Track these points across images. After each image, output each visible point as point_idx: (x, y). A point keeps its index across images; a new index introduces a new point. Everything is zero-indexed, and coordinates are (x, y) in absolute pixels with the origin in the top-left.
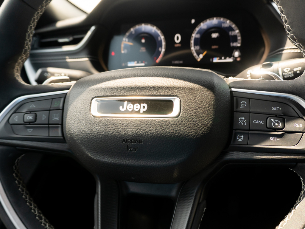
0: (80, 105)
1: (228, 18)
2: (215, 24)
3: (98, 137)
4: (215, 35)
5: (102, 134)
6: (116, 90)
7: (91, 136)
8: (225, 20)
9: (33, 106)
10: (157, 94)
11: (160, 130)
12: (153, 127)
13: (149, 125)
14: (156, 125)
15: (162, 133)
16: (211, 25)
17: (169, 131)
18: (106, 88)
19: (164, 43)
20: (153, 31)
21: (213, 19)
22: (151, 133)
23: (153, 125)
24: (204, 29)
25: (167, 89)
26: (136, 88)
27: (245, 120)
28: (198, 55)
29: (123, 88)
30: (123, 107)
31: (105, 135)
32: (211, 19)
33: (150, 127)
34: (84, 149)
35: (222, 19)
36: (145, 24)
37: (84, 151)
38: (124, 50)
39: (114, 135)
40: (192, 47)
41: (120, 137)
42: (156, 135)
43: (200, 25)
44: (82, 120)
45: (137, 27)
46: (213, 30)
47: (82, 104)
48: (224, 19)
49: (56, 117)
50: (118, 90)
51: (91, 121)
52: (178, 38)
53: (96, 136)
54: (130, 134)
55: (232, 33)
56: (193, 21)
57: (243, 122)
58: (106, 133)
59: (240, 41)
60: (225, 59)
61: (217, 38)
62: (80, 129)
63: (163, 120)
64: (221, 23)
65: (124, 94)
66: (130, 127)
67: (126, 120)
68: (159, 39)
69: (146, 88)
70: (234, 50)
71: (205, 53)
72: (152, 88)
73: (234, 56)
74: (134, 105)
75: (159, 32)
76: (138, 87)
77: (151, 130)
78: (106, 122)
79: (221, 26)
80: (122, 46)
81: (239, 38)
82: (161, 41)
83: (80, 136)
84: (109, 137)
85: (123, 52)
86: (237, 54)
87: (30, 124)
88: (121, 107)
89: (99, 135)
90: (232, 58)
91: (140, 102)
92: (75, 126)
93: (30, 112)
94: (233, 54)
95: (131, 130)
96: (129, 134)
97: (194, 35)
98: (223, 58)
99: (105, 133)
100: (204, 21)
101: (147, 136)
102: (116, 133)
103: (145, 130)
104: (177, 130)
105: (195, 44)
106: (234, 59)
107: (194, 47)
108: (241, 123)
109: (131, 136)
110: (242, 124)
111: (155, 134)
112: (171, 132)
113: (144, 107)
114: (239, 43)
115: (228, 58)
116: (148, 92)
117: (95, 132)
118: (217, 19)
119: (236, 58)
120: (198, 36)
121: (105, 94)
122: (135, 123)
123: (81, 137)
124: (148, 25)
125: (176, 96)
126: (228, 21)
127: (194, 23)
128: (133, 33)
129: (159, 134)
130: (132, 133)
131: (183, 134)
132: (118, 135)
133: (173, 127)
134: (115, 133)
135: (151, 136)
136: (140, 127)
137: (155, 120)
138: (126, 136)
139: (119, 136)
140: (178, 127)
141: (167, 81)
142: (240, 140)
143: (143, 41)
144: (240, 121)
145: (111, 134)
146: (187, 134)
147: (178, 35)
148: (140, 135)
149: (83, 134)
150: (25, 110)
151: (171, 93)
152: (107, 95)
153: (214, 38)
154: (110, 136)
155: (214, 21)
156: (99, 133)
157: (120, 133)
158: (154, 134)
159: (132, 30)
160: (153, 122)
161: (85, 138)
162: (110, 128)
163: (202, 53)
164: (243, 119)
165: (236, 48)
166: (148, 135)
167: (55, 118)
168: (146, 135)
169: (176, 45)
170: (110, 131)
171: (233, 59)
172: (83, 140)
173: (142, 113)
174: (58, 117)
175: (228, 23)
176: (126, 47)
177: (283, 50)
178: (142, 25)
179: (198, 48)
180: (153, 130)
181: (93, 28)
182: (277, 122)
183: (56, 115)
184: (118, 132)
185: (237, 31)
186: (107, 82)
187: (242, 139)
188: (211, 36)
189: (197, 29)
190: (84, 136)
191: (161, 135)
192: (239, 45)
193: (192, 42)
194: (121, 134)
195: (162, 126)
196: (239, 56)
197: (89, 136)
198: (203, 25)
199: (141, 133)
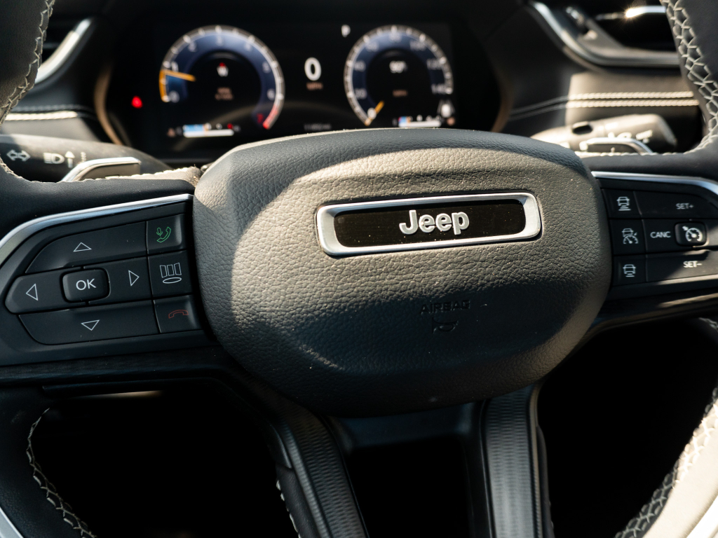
0: (279, 228)
1: (422, 30)
2: (396, 43)
3: (353, 309)
4: (397, 67)
5: (364, 298)
6: (382, 181)
7: (330, 308)
8: (416, 34)
9: (82, 247)
10: (487, 187)
11: (508, 271)
12: (492, 265)
13: (482, 262)
14: (497, 260)
15: (513, 278)
16: (387, 44)
17: (527, 270)
18: (353, 179)
19: (279, 80)
20: (248, 47)
21: (390, 29)
22: (488, 281)
23: (491, 259)
24: (372, 52)
25: (505, 175)
26: (434, 174)
27: (634, 233)
28: (366, 110)
29: (400, 176)
30: (409, 225)
31: (374, 301)
32: (386, 27)
33: (485, 266)
34: (307, 350)
35: (409, 32)
36: (223, 29)
37: (309, 353)
38: (168, 93)
39: (399, 296)
40: (348, 91)
41: (413, 301)
42: (501, 283)
43: (363, 40)
44: (295, 270)
45: (202, 33)
46: (391, 54)
47: (287, 226)
48: (413, 32)
49: (171, 273)
50: (387, 181)
51: (325, 269)
52: (313, 69)
53: (345, 307)
54: (439, 288)
55: (432, 65)
56: (345, 30)
57: (631, 239)
58: (376, 296)
59: (450, 83)
60: (424, 120)
61: (403, 73)
62: (294, 294)
63: (510, 247)
64: (407, 40)
65: (406, 191)
66: (438, 272)
67: (425, 255)
68: (266, 68)
69: (458, 174)
70: (441, 102)
71: (380, 106)
72: (472, 173)
73: (440, 115)
74: (435, 218)
75: (263, 51)
76: (440, 173)
77: (490, 273)
78: (371, 266)
79: (409, 46)
80: (163, 82)
81: (448, 75)
82: (271, 73)
83: (293, 314)
84: (384, 303)
85: (166, 98)
86: (446, 110)
87: (87, 305)
88: (405, 224)
89: (356, 302)
90: (438, 118)
91: (449, 208)
92: (273, 288)
93: (77, 267)
94: (439, 111)
95: (442, 278)
96: (437, 290)
97: (352, 64)
98: (419, 118)
99: (372, 295)
100: (371, 32)
101: (481, 289)
102: (404, 291)
103: (476, 273)
104: (542, 267)
105: (357, 85)
106: (443, 121)
107: (355, 93)
108: (627, 241)
109: (442, 293)
110: (631, 242)
111: (498, 282)
112: (532, 273)
113: (461, 220)
114: (448, 87)
115: (429, 118)
116: (463, 184)
117: (342, 296)
118: (398, 29)
119: (446, 119)
120: (361, 66)
121: (353, 194)
122: (449, 260)
123: (299, 318)
124: (232, 30)
125: (525, 190)
126: (422, 38)
127: (349, 36)
128: (192, 48)
129: (507, 281)
130: (446, 286)
131: (555, 273)
132: (410, 295)
133: (533, 260)
134: (401, 292)
135: (489, 288)
136: (462, 270)
137: (495, 248)
138: (431, 296)
139: (411, 299)
140: (543, 259)
141: (500, 157)
142: (630, 276)
143: (223, 71)
144: (626, 237)
145: (391, 295)
146: (562, 273)
147: (311, 62)
148: (464, 287)
149: (302, 307)
150: (61, 264)
151: (515, 184)
152: (361, 196)
153: (397, 74)
154: (388, 301)
155: (393, 35)
156: (355, 297)
157: (415, 290)
158: (496, 281)
159: (187, 39)
160: (489, 254)
161: (312, 318)
162: (386, 281)
163: (374, 107)
164: (630, 233)
165: (445, 98)
166: (483, 285)
167: (171, 275)
168: (478, 286)
169: (311, 87)
170: (387, 289)
171: (440, 121)
172: (303, 324)
173: (458, 237)
174: (178, 272)
175: (421, 41)
176: (173, 86)
177: (565, 102)
178: (214, 28)
179: (362, 93)
180: (493, 273)
181: (84, 26)
182: (694, 232)
183: (170, 268)
184: (409, 287)
185: (443, 61)
186: (349, 162)
187: (634, 272)
188: (389, 69)
189: (357, 50)
190: (307, 312)
191: (512, 280)
192: (449, 91)
193: (348, 79)
194: (416, 292)
195: (511, 261)
196: (453, 115)
197: (323, 311)
198: (371, 42)
199: (466, 284)
